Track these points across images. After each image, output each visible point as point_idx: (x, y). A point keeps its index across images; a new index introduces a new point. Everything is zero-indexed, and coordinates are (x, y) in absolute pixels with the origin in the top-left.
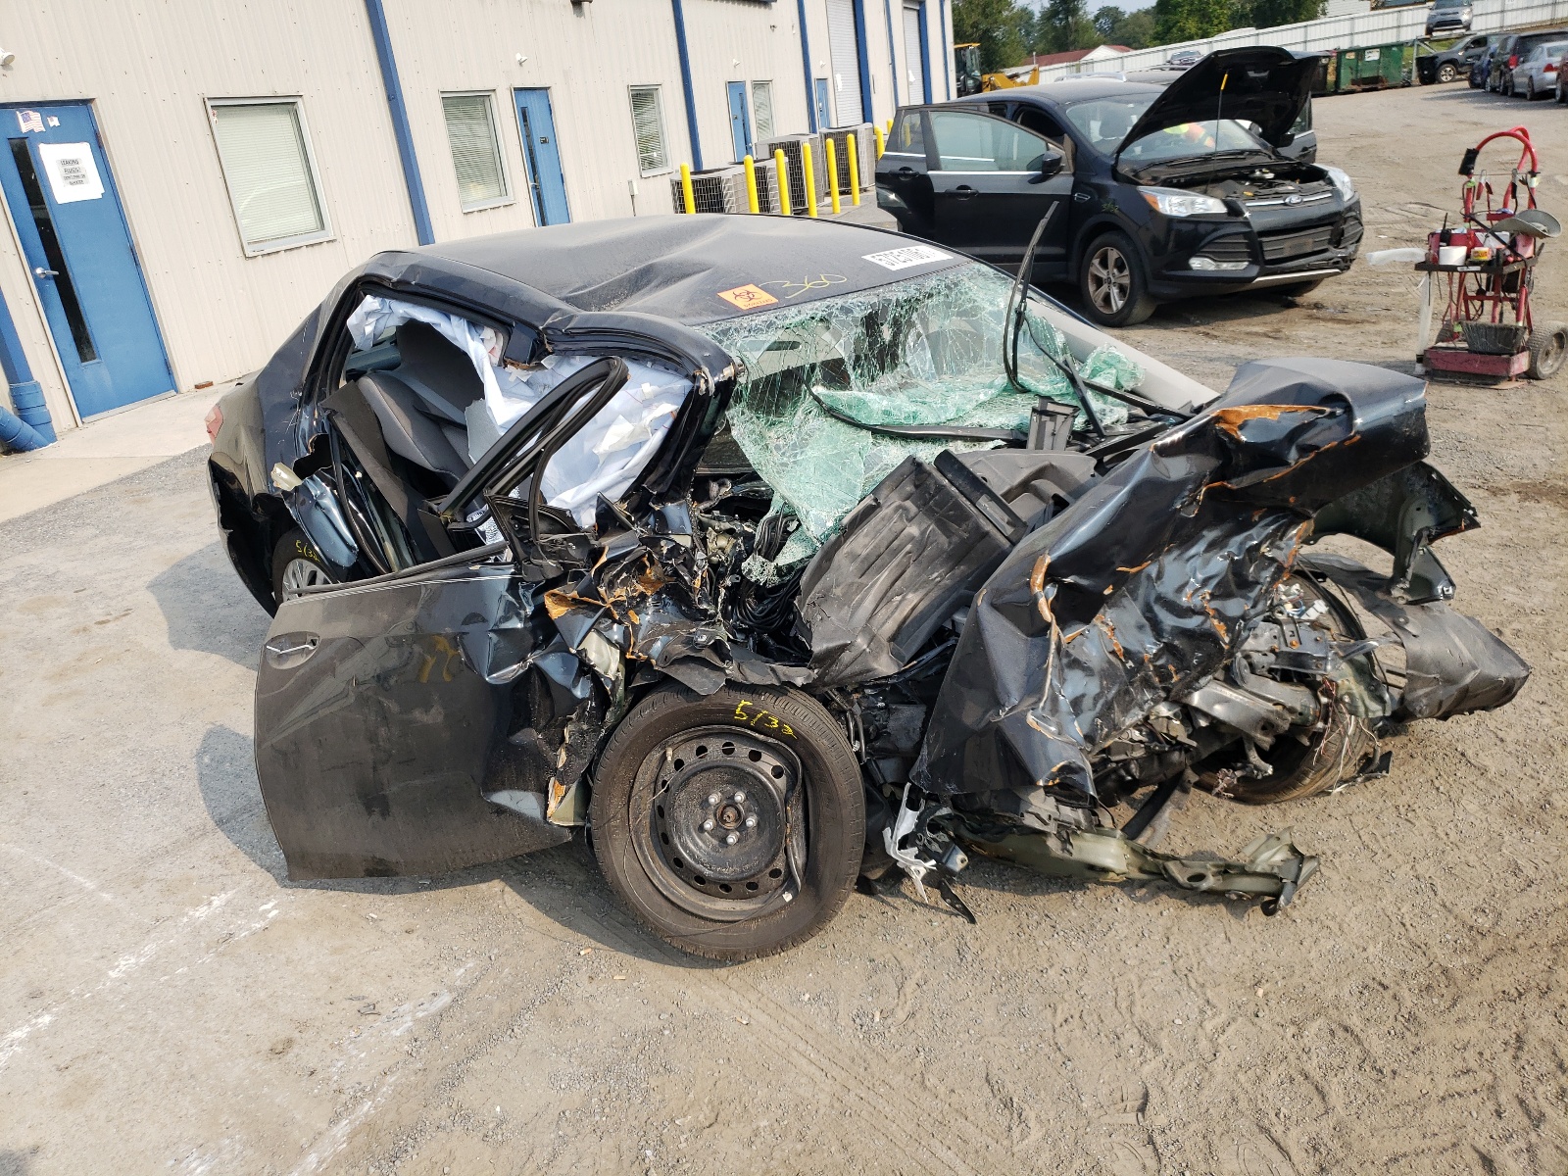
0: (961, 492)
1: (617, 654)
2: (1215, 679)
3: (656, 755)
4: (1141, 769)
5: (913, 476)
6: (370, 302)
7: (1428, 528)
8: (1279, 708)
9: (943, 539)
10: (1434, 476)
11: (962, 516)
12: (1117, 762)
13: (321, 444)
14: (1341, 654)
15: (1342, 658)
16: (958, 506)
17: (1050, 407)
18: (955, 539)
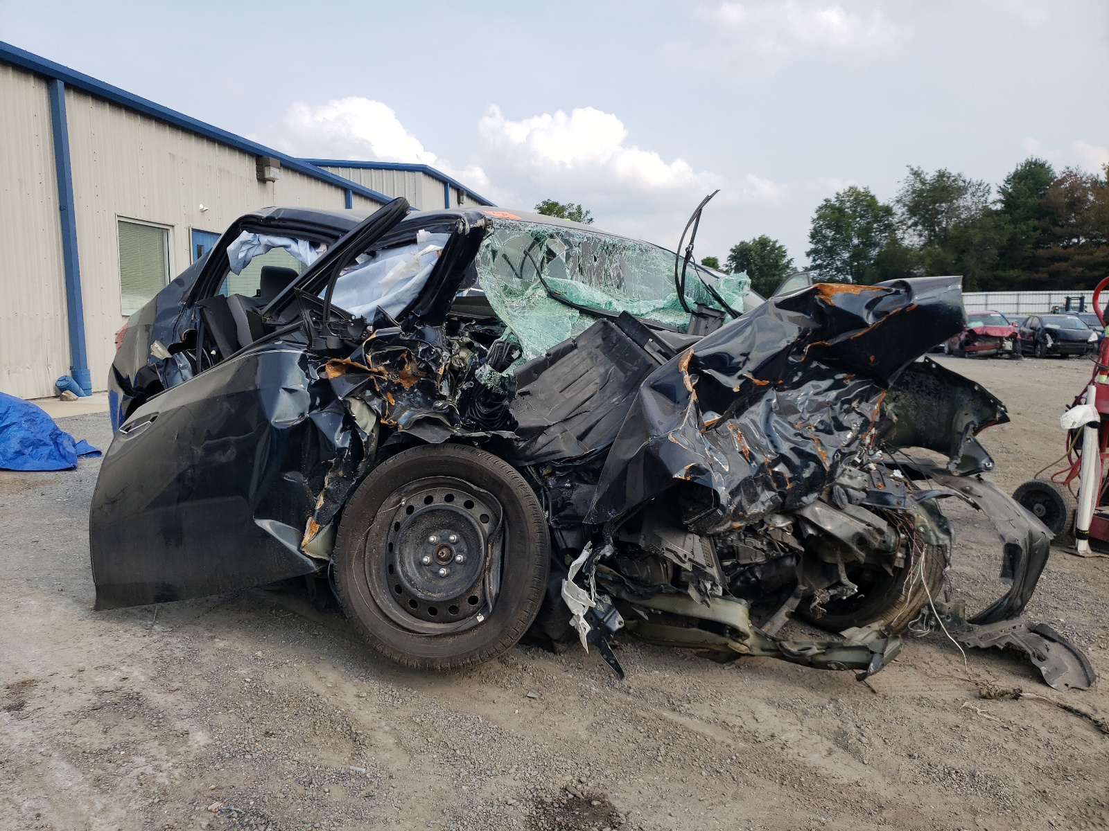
0: (633, 340)
1: (374, 419)
2: (819, 499)
3: (394, 499)
4: (762, 573)
5: (601, 333)
6: (245, 235)
7: (972, 423)
8: (870, 528)
9: (621, 375)
10: (976, 388)
11: (634, 356)
12: (744, 566)
13: (192, 336)
14: (916, 498)
15: (916, 500)
16: (631, 349)
17: (704, 311)
18: (629, 373)
